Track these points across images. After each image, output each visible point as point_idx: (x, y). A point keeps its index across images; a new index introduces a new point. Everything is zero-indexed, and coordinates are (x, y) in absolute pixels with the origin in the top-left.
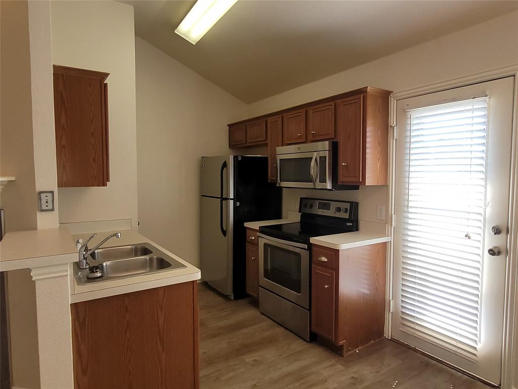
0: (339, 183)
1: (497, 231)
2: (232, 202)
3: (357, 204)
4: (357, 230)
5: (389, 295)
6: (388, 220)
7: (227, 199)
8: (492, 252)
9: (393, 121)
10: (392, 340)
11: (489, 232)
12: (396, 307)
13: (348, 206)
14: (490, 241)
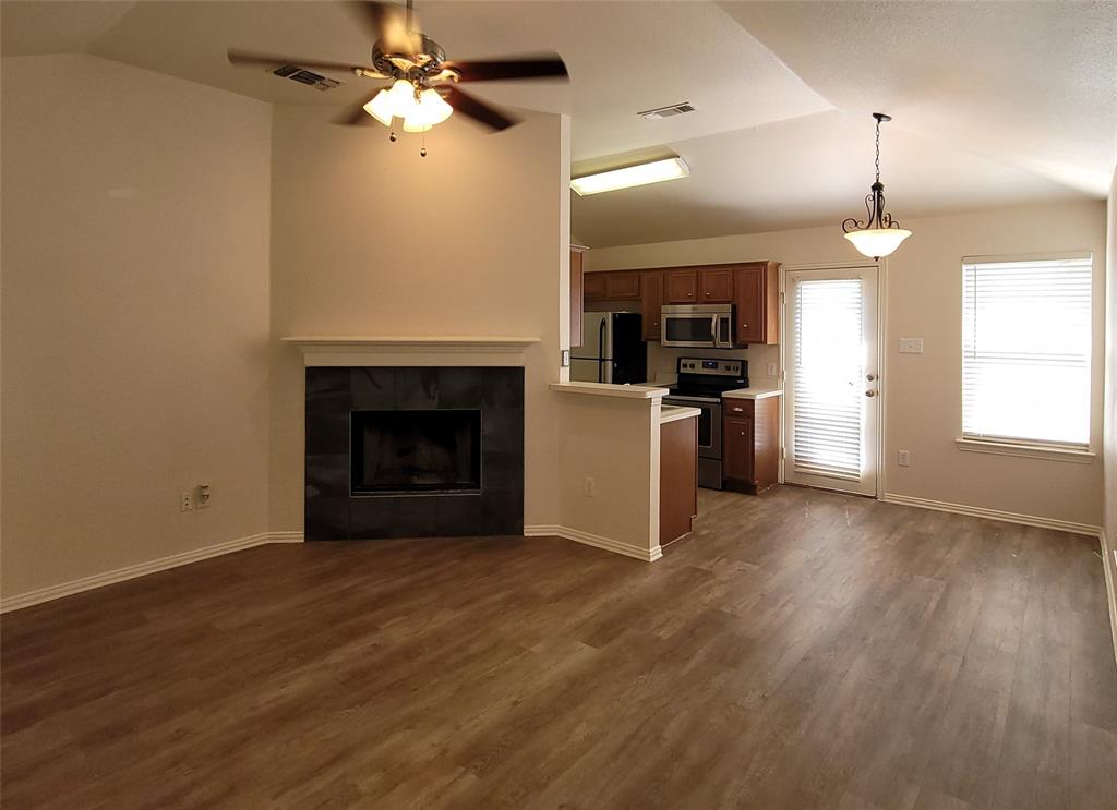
0: (738, 342)
1: (871, 378)
2: (610, 363)
3: (747, 362)
4: (748, 387)
5: (782, 444)
6: (779, 375)
7: (605, 360)
8: (869, 394)
9: (782, 289)
10: (786, 484)
11: (865, 379)
12: (788, 454)
13: (740, 364)
14: (865, 386)
